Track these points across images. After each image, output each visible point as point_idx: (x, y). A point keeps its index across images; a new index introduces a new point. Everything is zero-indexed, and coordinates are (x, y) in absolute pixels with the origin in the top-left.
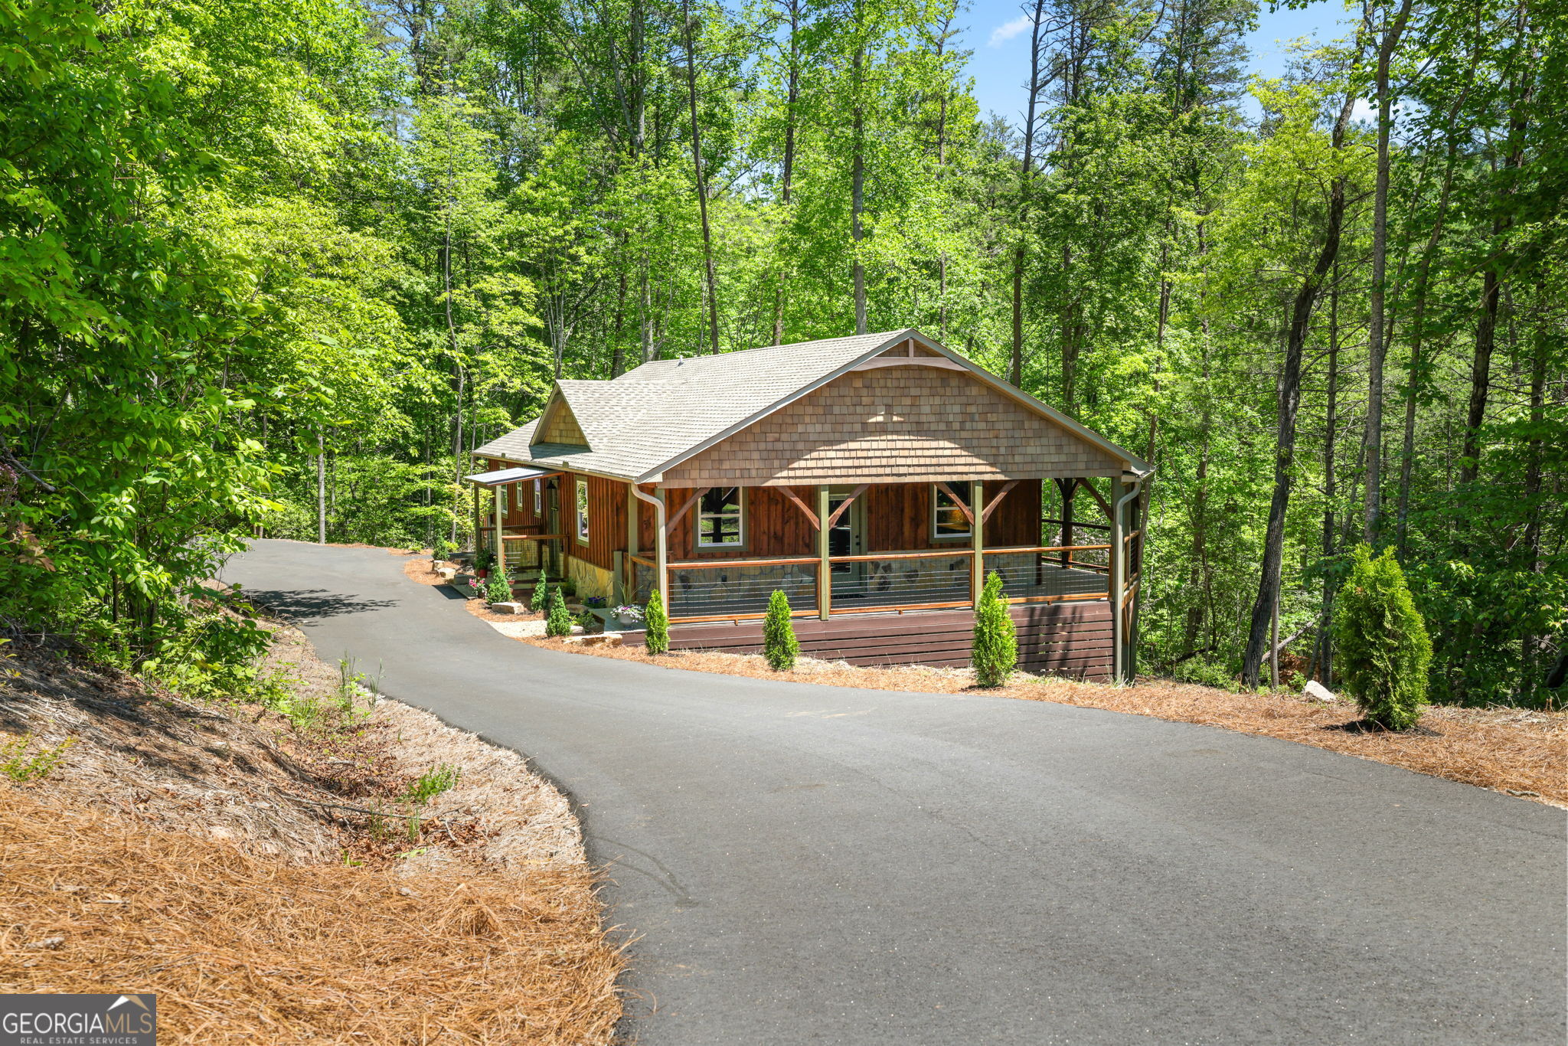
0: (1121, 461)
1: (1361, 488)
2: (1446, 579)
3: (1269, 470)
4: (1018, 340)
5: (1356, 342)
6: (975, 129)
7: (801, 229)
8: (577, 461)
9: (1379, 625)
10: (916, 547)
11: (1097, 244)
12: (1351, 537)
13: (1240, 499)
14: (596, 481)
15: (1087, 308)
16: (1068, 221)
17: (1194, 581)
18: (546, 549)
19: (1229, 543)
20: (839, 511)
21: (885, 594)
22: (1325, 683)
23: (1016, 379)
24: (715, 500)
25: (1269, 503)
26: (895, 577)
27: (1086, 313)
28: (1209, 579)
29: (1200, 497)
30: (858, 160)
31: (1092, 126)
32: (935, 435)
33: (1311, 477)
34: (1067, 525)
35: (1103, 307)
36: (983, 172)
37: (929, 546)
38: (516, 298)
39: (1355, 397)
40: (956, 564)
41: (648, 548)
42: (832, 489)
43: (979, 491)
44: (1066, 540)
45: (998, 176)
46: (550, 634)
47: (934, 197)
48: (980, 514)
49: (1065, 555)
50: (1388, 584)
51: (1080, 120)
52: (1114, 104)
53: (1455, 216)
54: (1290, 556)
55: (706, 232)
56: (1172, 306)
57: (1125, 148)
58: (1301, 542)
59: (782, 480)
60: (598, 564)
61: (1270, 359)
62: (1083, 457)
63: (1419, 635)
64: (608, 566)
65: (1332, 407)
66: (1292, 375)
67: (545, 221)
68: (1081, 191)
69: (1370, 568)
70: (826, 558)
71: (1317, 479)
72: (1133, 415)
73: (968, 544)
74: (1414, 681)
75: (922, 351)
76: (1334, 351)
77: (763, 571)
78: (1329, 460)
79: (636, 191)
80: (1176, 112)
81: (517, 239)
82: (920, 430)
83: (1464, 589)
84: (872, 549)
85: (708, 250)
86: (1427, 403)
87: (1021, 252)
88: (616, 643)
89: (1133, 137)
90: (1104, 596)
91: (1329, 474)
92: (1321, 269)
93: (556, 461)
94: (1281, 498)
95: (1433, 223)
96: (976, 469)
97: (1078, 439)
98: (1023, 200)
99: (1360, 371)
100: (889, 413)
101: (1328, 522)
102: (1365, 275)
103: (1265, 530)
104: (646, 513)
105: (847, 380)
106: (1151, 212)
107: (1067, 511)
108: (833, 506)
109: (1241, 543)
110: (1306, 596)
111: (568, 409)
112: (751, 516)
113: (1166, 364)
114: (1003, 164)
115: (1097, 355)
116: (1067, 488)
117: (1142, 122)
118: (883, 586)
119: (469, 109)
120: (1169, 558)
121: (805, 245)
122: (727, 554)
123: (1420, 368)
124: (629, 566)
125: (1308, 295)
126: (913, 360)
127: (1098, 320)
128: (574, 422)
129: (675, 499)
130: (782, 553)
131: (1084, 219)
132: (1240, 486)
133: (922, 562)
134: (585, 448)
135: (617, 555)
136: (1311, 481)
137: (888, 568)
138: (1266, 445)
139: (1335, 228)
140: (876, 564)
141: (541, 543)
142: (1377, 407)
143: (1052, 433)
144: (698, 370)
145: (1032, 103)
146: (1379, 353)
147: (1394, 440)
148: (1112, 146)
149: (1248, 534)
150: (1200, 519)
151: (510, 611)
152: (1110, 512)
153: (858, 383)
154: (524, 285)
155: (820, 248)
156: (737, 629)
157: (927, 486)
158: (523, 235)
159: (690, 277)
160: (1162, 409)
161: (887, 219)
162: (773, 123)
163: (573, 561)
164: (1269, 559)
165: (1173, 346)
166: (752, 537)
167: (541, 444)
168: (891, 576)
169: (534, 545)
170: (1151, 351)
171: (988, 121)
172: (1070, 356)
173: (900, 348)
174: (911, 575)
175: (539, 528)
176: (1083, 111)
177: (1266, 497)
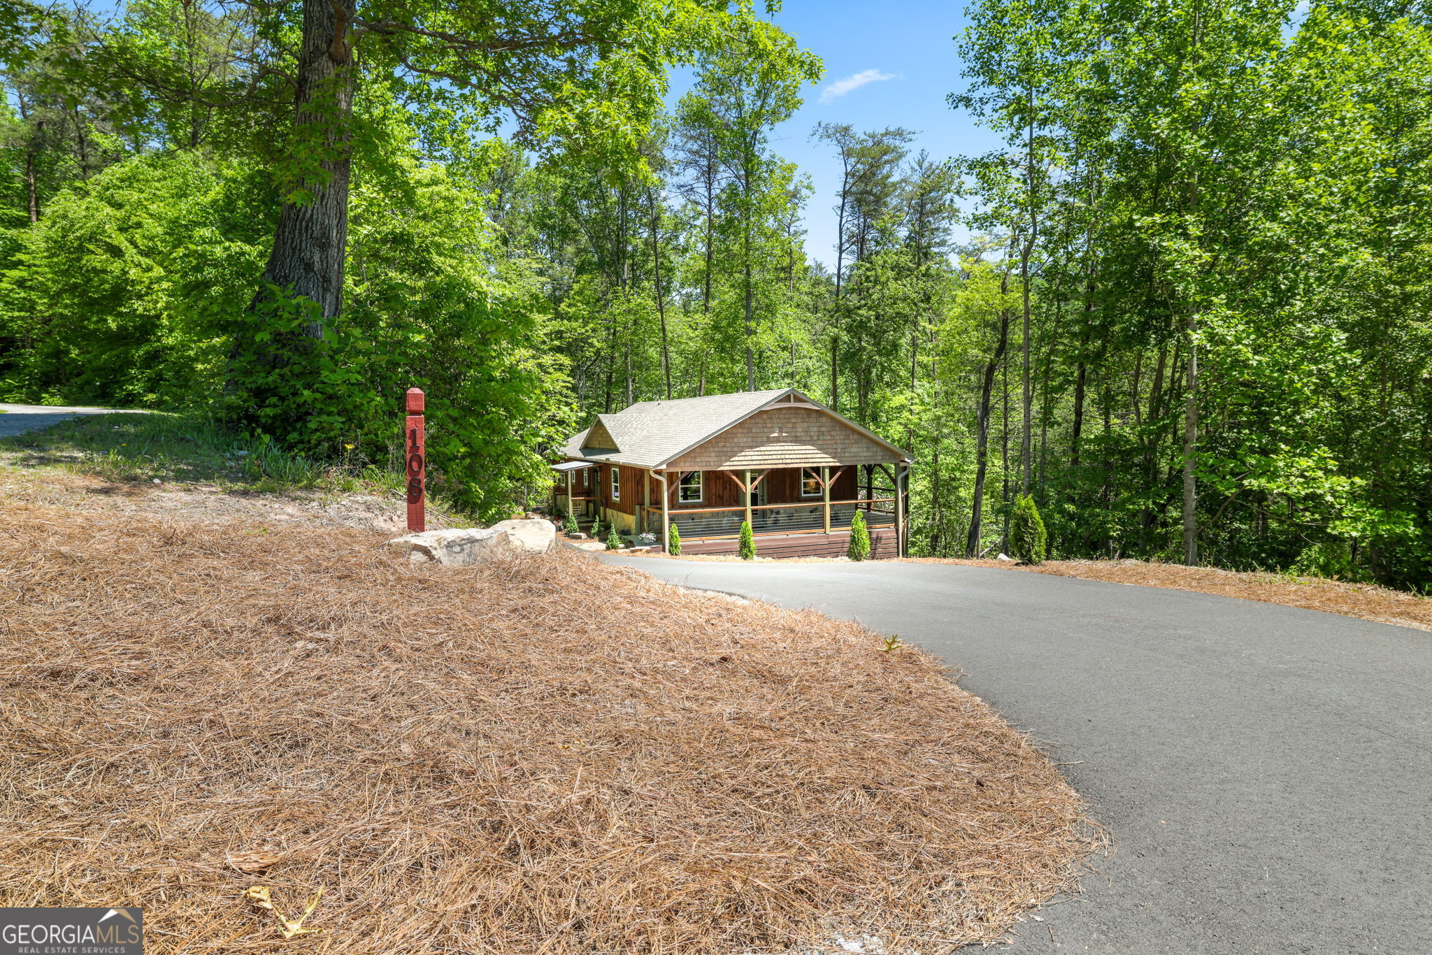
0: (900, 455)
1: (1022, 467)
2: (1062, 512)
3: (973, 457)
4: (835, 387)
5: (1017, 392)
6: (806, 270)
7: (716, 327)
8: (613, 458)
9: (1026, 524)
10: (792, 501)
11: (877, 336)
12: (1016, 492)
13: (958, 474)
14: (623, 468)
15: (874, 371)
16: (862, 325)
17: (934, 519)
18: (591, 505)
19: (953, 498)
20: (756, 483)
21: (777, 526)
22: (1006, 554)
23: (834, 408)
24: (687, 479)
25: (975, 476)
26: (782, 517)
27: (874, 374)
28: (941, 518)
29: (935, 473)
30: (748, 293)
31: (873, 273)
32: (804, 443)
33: (996, 462)
34: (870, 490)
35: (883, 371)
36: (811, 293)
37: (800, 500)
38: (560, 368)
39: (1017, 418)
40: (814, 510)
41: (657, 503)
42: (752, 471)
43: (827, 471)
44: (869, 496)
45: (820, 296)
46: (608, 548)
47: (789, 311)
48: (828, 484)
49: (869, 505)
50: (1030, 509)
51: (868, 269)
52: (885, 262)
53: (1061, 336)
54: (986, 503)
55: (664, 330)
56: (917, 369)
57: (892, 285)
58: (992, 497)
59: (726, 467)
60: (625, 512)
61: (972, 401)
62: (880, 453)
63: (1041, 528)
64: (632, 513)
65: (1006, 425)
66: (986, 409)
67: (575, 324)
68: (870, 309)
69: (1023, 503)
70: (749, 508)
71: (999, 463)
72: (900, 428)
73: (822, 499)
74: (1040, 547)
75: (798, 399)
76: (1006, 397)
77: (713, 515)
78: (1005, 453)
79: (624, 307)
80: (919, 264)
81: (559, 334)
82: (797, 440)
83: (1072, 517)
84: (769, 502)
85: (665, 340)
86: (1052, 426)
87: (835, 340)
88: (648, 552)
89: (896, 279)
90: (892, 526)
91: (1005, 461)
92: (998, 354)
93: (602, 458)
94: (981, 473)
95: (1051, 338)
96: (824, 460)
97: (877, 444)
98: (837, 311)
99: (1020, 406)
100: (781, 432)
101: (1006, 486)
102: (1020, 357)
103: (973, 491)
104: (656, 485)
105: (760, 415)
106: (906, 319)
107: (870, 482)
108: (753, 480)
109: (959, 498)
110: (995, 527)
111: (605, 429)
112: (706, 485)
113: (917, 401)
114: (822, 289)
115: (877, 396)
116: (870, 470)
117: (900, 272)
118: (776, 522)
119: (534, 265)
120: (920, 507)
121: (718, 336)
122: (694, 506)
123: (1047, 411)
124: (645, 513)
125: (992, 368)
126: (793, 404)
127: (880, 378)
128: (609, 436)
129: (671, 477)
130: (723, 505)
131: (872, 324)
132: (958, 468)
133: (796, 510)
134: (616, 450)
135: (637, 507)
136: (996, 464)
137: (778, 513)
138: (970, 442)
139: (1004, 334)
140: (772, 511)
141: (588, 502)
142: (1028, 427)
143: (864, 441)
144: (671, 408)
145: (840, 259)
146: (1028, 401)
147: (1036, 441)
148: (885, 284)
149: (963, 493)
150: (936, 484)
151: (580, 537)
152: (894, 481)
153: (765, 416)
154: (565, 360)
155: (727, 338)
156: (703, 545)
157: (798, 469)
158: (561, 332)
159: (653, 353)
160: (915, 424)
161: (765, 324)
162: (700, 272)
163: (609, 511)
164: (976, 506)
165: (920, 391)
166: (707, 498)
167: (587, 448)
168: (780, 517)
169: (584, 503)
170: (908, 394)
171: (813, 264)
172: (863, 396)
173: (787, 398)
174: (790, 516)
175: (588, 493)
176: (868, 265)
177: (972, 472)
